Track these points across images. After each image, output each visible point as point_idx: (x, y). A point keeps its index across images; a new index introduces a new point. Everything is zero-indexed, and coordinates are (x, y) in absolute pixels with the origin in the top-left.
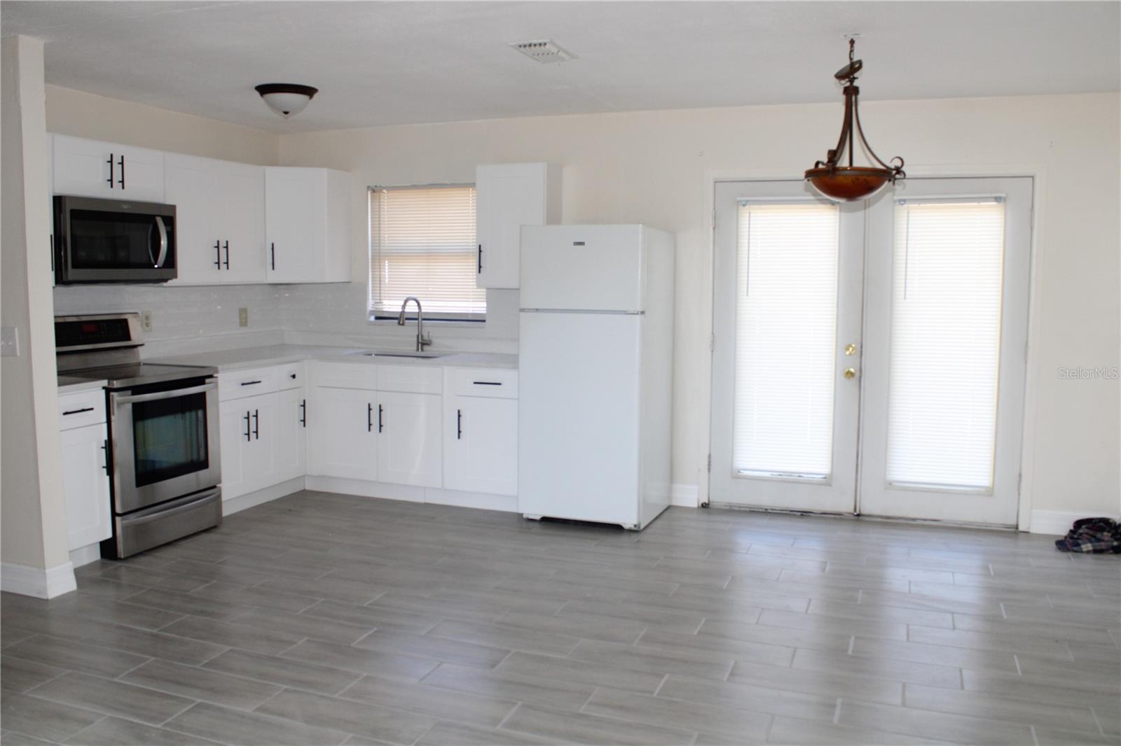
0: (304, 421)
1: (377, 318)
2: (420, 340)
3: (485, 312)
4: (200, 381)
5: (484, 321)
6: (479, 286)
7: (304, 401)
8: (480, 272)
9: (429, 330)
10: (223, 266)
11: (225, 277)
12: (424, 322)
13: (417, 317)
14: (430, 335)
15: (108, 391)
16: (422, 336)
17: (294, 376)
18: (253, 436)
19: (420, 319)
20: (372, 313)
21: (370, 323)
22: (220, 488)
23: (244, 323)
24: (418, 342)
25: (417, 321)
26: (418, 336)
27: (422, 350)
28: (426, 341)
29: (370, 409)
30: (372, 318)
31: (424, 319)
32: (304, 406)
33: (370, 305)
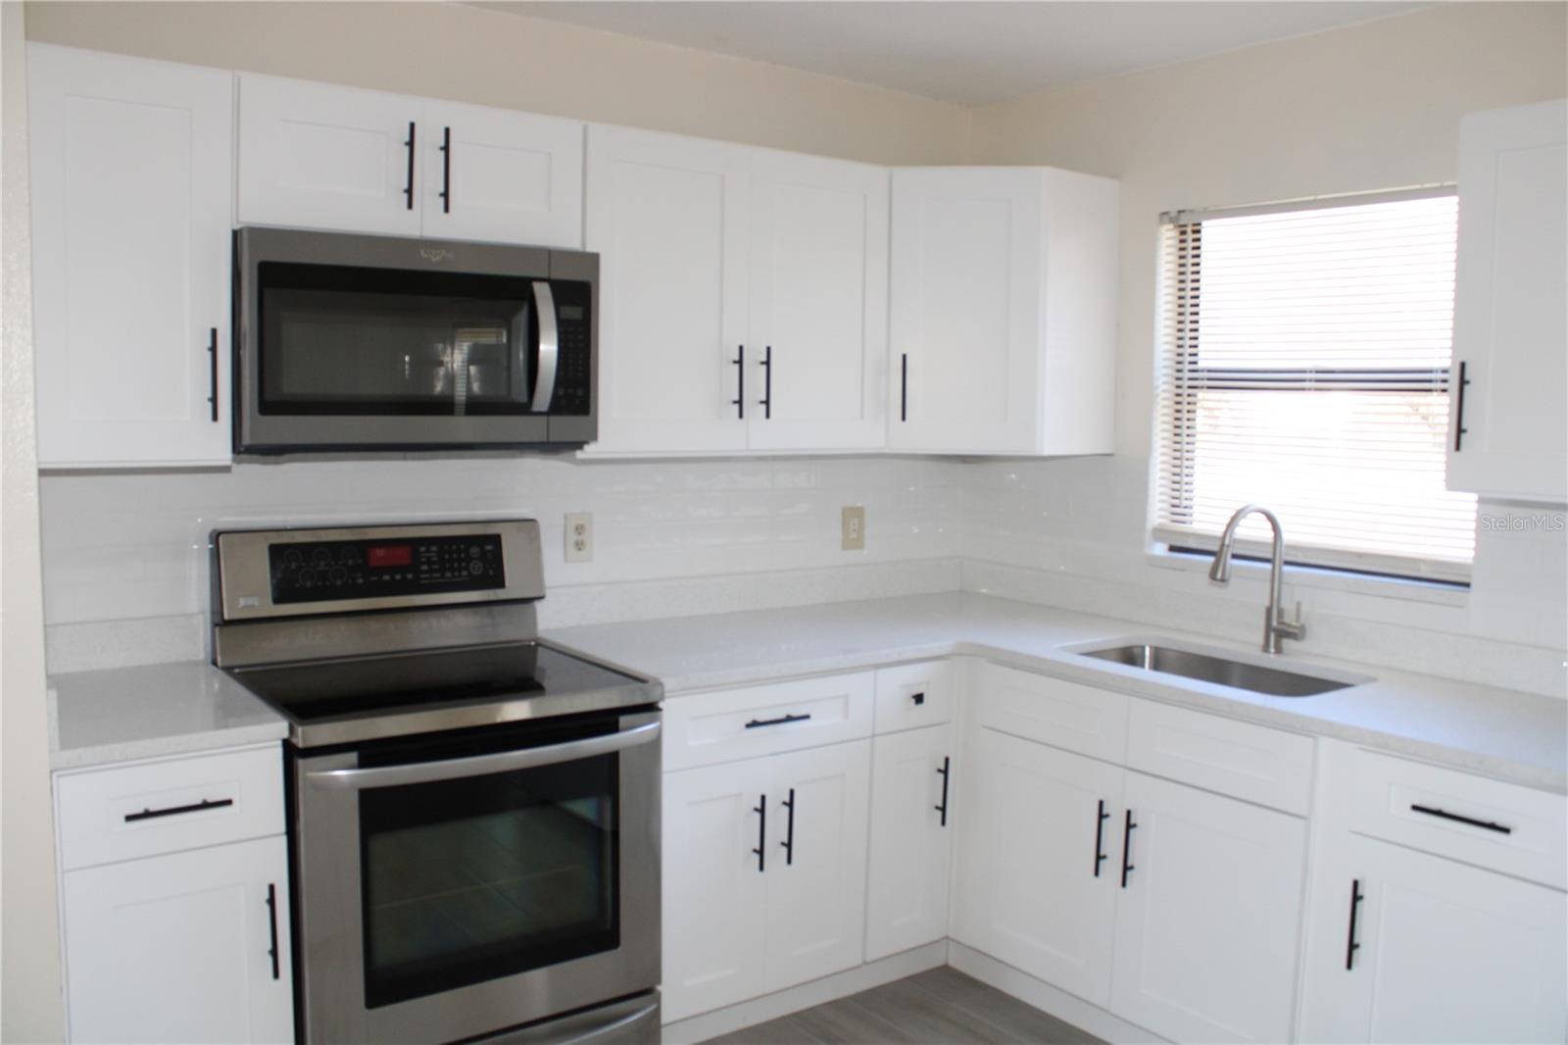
0: (943, 809)
1: (1173, 549)
2: (1274, 623)
3: (1470, 561)
4: (604, 721)
5: (1467, 585)
6: (1454, 482)
7: (947, 760)
8: (1458, 447)
9: (1304, 594)
10: (757, 411)
11: (758, 435)
12: (1286, 568)
13: (1269, 556)
14: (1304, 609)
15: (292, 753)
16: (1281, 612)
17: (919, 699)
18: (775, 853)
19: (1277, 562)
20: (1160, 533)
21: (1154, 562)
22: (659, 995)
23: (853, 540)
24: (1268, 628)
25: (1268, 566)
26: (1269, 611)
27: (1279, 650)
28: (1289, 626)
29: (1101, 816)
30: (1160, 549)
31: (1288, 563)
32: (945, 772)
33: (1157, 513)
